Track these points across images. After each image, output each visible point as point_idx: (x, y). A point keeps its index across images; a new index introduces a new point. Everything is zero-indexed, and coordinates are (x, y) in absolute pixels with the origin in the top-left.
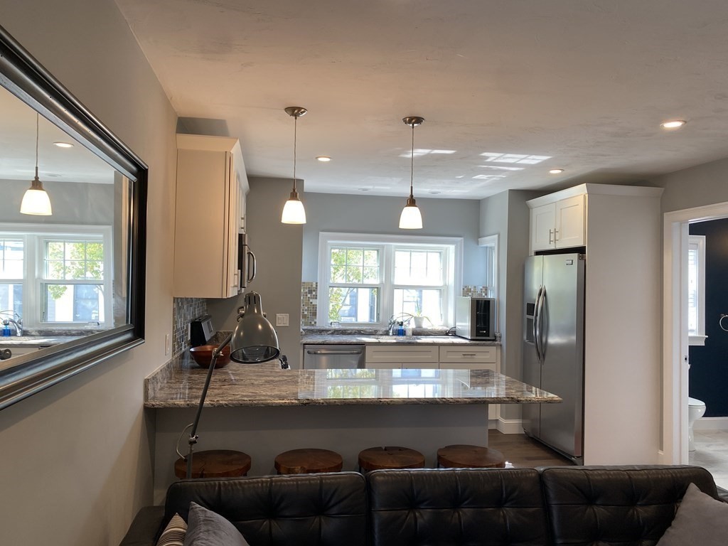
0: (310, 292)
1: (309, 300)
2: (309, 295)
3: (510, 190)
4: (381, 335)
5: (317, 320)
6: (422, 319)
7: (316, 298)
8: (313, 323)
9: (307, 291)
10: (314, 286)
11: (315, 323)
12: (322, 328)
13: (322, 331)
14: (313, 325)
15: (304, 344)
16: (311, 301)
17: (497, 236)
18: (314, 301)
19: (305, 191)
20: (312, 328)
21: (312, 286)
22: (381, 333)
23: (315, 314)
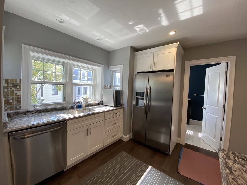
0: (15, 86)
1: (13, 92)
2: (14, 89)
3: (130, 46)
4: (69, 109)
5: (22, 105)
6: (88, 99)
7: (21, 90)
8: (18, 107)
9: (11, 85)
10: (18, 82)
11: (20, 107)
12: (27, 110)
13: (28, 112)
14: (18, 109)
15: (9, 132)
16: (16, 92)
17: (122, 65)
18: (18, 93)
19: (5, 10)
20: (18, 111)
21: (16, 82)
22: (69, 108)
23: (19, 101)
